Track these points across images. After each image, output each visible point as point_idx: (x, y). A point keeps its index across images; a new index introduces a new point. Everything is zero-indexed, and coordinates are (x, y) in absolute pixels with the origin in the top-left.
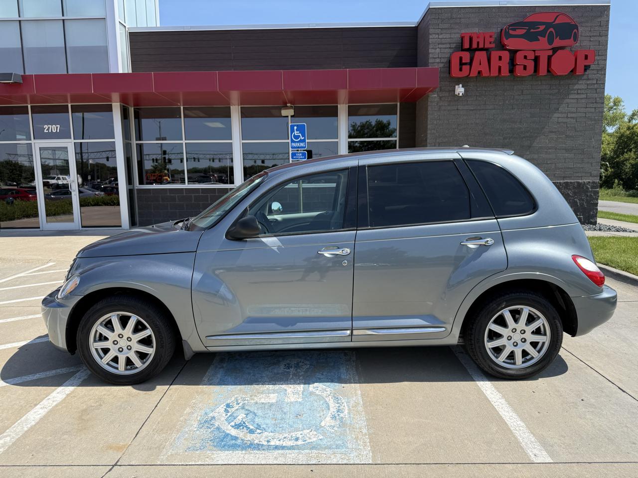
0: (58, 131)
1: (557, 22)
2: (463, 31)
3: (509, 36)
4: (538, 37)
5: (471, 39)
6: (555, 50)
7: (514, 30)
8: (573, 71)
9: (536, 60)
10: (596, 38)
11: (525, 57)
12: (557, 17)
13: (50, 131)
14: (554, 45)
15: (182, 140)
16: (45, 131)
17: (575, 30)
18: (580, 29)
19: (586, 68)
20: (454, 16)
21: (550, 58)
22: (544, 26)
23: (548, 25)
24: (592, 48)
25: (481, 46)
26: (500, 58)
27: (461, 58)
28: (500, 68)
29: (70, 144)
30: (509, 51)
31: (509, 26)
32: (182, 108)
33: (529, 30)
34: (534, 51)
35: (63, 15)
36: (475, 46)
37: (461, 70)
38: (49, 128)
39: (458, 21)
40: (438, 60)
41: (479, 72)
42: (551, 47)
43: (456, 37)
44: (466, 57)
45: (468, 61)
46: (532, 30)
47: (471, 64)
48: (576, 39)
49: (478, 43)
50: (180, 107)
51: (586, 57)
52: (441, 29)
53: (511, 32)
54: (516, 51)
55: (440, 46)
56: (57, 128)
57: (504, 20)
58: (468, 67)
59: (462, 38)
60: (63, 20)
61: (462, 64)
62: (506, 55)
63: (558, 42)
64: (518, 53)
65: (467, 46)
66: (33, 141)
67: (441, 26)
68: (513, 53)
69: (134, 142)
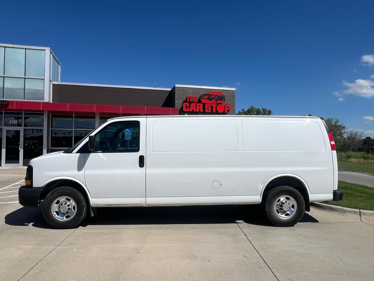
0: (16, 123)
1: (218, 95)
2: (187, 96)
3: (202, 98)
4: (212, 100)
5: (190, 98)
6: (218, 104)
7: (204, 96)
8: (224, 111)
9: (212, 107)
10: (231, 101)
11: (208, 106)
12: (218, 93)
13: (12, 123)
14: (217, 103)
15: (73, 129)
16: (10, 123)
17: (224, 98)
18: (226, 97)
19: (228, 111)
20: (184, 90)
21: (216, 107)
22: (214, 96)
23: (215, 96)
24: (230, 104)
25: (193, 101)
26: (200, 106)
27: (186, 105)
28: (200, 109)
29: (21, 129)
30: (203, 103)
31: (203, 95)
32: (74, 115)
33: (209, 97)
34: (211, 104)
35: (25, 76)
36: (191, 101)
37: (186, 109)
38: (12, 122)
39: (185, 92)
40: (178, 105)
41: (193, 110)
42: (216, 103)
43: (185, 97)
44: (188, 105)
45: (189, 106)
46: (210, 97)
47: (189, 107)
48: (224, 101)
49: (192, 100)
50: (73, 116)
51: (228, 107)
52: (180, 94)
53: (203, 97)
54: (205, 104)
55: (179, 100)
56: (16, 122)
57: (201, 93)
58: (189, 108)
59: (187, 98)
60: (25, 78)
61: (187, 107)
62: (202, 105)
63: (219, 102)
64: (206, 105)
65: (188, 101)
66: (3, 127)
67: (179, 93)
68: (204, 104)
69: (51, 129)
